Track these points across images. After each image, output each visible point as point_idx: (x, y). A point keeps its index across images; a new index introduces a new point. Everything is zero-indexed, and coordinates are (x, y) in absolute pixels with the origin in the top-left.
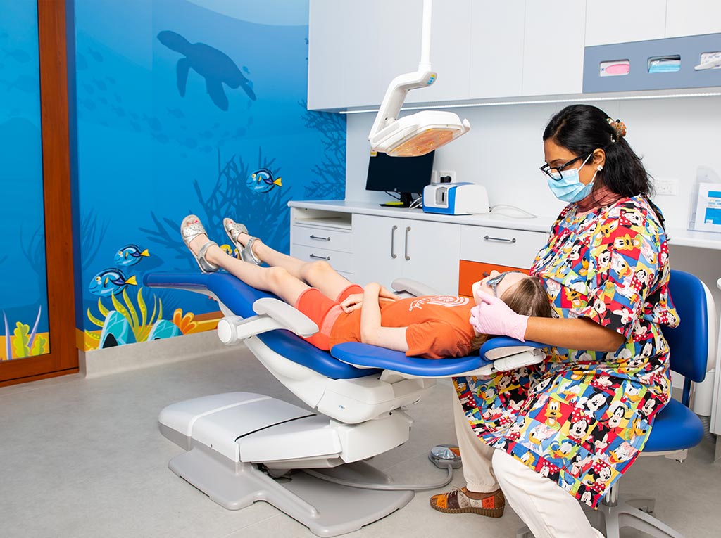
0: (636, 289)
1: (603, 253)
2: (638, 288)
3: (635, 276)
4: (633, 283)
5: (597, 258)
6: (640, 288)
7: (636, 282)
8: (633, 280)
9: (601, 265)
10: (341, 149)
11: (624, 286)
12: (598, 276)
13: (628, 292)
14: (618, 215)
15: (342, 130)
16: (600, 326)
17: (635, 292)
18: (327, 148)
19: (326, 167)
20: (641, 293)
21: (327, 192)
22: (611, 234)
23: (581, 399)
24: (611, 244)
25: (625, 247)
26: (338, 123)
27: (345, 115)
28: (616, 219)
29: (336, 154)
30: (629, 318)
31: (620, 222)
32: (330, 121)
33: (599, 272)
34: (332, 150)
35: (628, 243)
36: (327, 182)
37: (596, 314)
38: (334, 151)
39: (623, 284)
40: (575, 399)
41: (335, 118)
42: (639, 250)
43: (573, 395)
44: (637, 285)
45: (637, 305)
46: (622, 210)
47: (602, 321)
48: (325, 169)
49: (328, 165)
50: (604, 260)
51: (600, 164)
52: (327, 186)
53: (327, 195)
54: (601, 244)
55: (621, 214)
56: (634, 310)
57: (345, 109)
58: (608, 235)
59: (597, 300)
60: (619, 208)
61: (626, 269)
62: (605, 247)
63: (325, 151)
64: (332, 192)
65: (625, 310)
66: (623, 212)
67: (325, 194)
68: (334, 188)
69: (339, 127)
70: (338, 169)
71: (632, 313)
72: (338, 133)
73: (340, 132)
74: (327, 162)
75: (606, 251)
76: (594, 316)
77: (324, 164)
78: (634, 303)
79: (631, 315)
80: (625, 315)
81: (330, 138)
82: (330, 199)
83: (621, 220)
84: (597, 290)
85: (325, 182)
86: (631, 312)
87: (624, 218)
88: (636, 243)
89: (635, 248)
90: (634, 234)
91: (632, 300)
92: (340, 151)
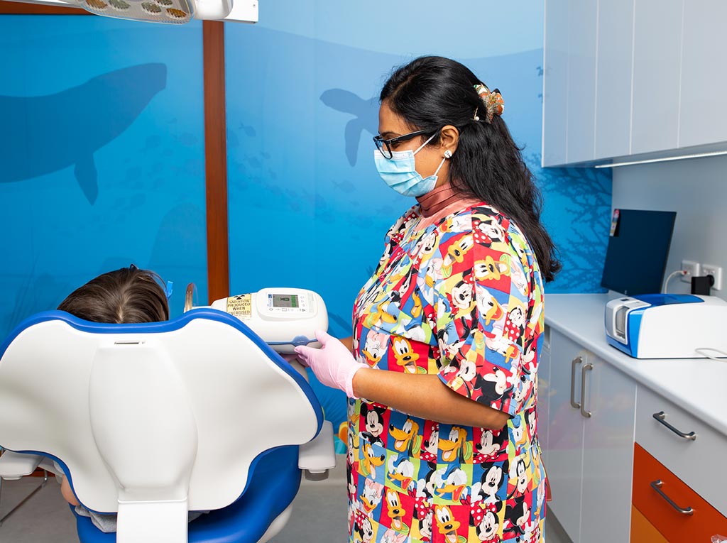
0: (511, 338)
1: (458, 286)
2: (514, 336)
3: (508, 319)
4: (507, 329)
5: (449, 296)
6: (518, 335)
7: (510, 327)
8: (506, 325)
9: (458, 306)
10: (602, 219)
11: (494, 336)
12: (456, 322)
13: (502, 344)
14: (470, 228)
15: (604, 191)
16: (470, 400)
17: (512, 343)
18: (576, 220)
19: (575, 247)
20: (519, 342)
21: (576, 282)
22: (464, 256)
23: (472, 487)
24: (468, 272)
25: (489, 275)
26: (597, 182)
27: (610, 169)
28: (468, 233)
29: (592, 227)
30: (508, 384)
31: (475, 238)
32: (582, 180)
33: (457, 317)
34: (586, 222)
35: (492, 269)
36: (576, 267)
37: (462, 382)
38: (589, 223)
39: (493, 332)
40: (465, 492)
41: (591, 175)
42: (509, 278)
43: (461, 488)
44: (512, 332)
45: (516, 361)
46: (474, 219)
47: (472, 392)
48: (572, 249)
49: (579, 244)
50: (462, 297)
51: (450, 147)
52: (576, 273)
53: (575, 286)
54: (453, 274)
55: (474, 225)
56: (513, 370)
57: (610, 161)
58: (460, 259)
59: (463, 361)
60: (469, 216)
61: (495, 308)
62: (459, 277)
63: (572, 223)
64: (585, 282)
65: (499, 372)
66: (476, 223)
67: (571, 285)
68: (588, 276)
69: (599, 188)
70: (597, 248)
71: (511, 375)
72: (597, 196)
73: (601, 195)
74: (576, 239)
75: (461, 283)
76: (459, 386)
77: (571, 242)
78: (511, 360)
79: (509, 379)
80: (500, 381)
81: (581, 204)
82: (581, 292)
83: (477, 236)
84: (461, 344)
85: (572, 267)
86: (508, 374)
87: (479, 232)
88: (503, 268)
89: (503, 276)
90: (497, 255)
91: (508, 356)
92: (599, 222)
